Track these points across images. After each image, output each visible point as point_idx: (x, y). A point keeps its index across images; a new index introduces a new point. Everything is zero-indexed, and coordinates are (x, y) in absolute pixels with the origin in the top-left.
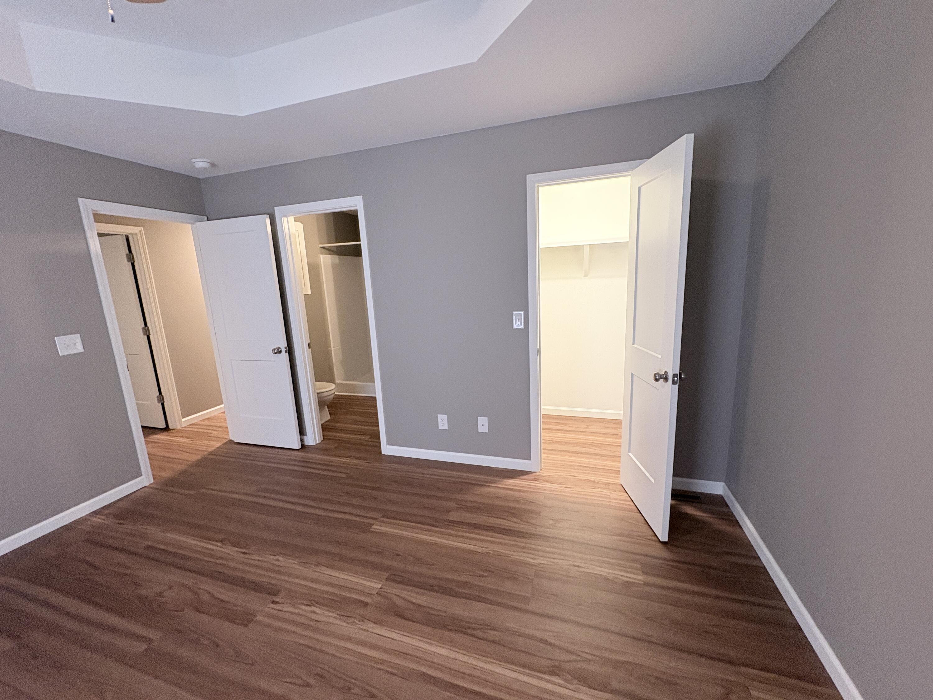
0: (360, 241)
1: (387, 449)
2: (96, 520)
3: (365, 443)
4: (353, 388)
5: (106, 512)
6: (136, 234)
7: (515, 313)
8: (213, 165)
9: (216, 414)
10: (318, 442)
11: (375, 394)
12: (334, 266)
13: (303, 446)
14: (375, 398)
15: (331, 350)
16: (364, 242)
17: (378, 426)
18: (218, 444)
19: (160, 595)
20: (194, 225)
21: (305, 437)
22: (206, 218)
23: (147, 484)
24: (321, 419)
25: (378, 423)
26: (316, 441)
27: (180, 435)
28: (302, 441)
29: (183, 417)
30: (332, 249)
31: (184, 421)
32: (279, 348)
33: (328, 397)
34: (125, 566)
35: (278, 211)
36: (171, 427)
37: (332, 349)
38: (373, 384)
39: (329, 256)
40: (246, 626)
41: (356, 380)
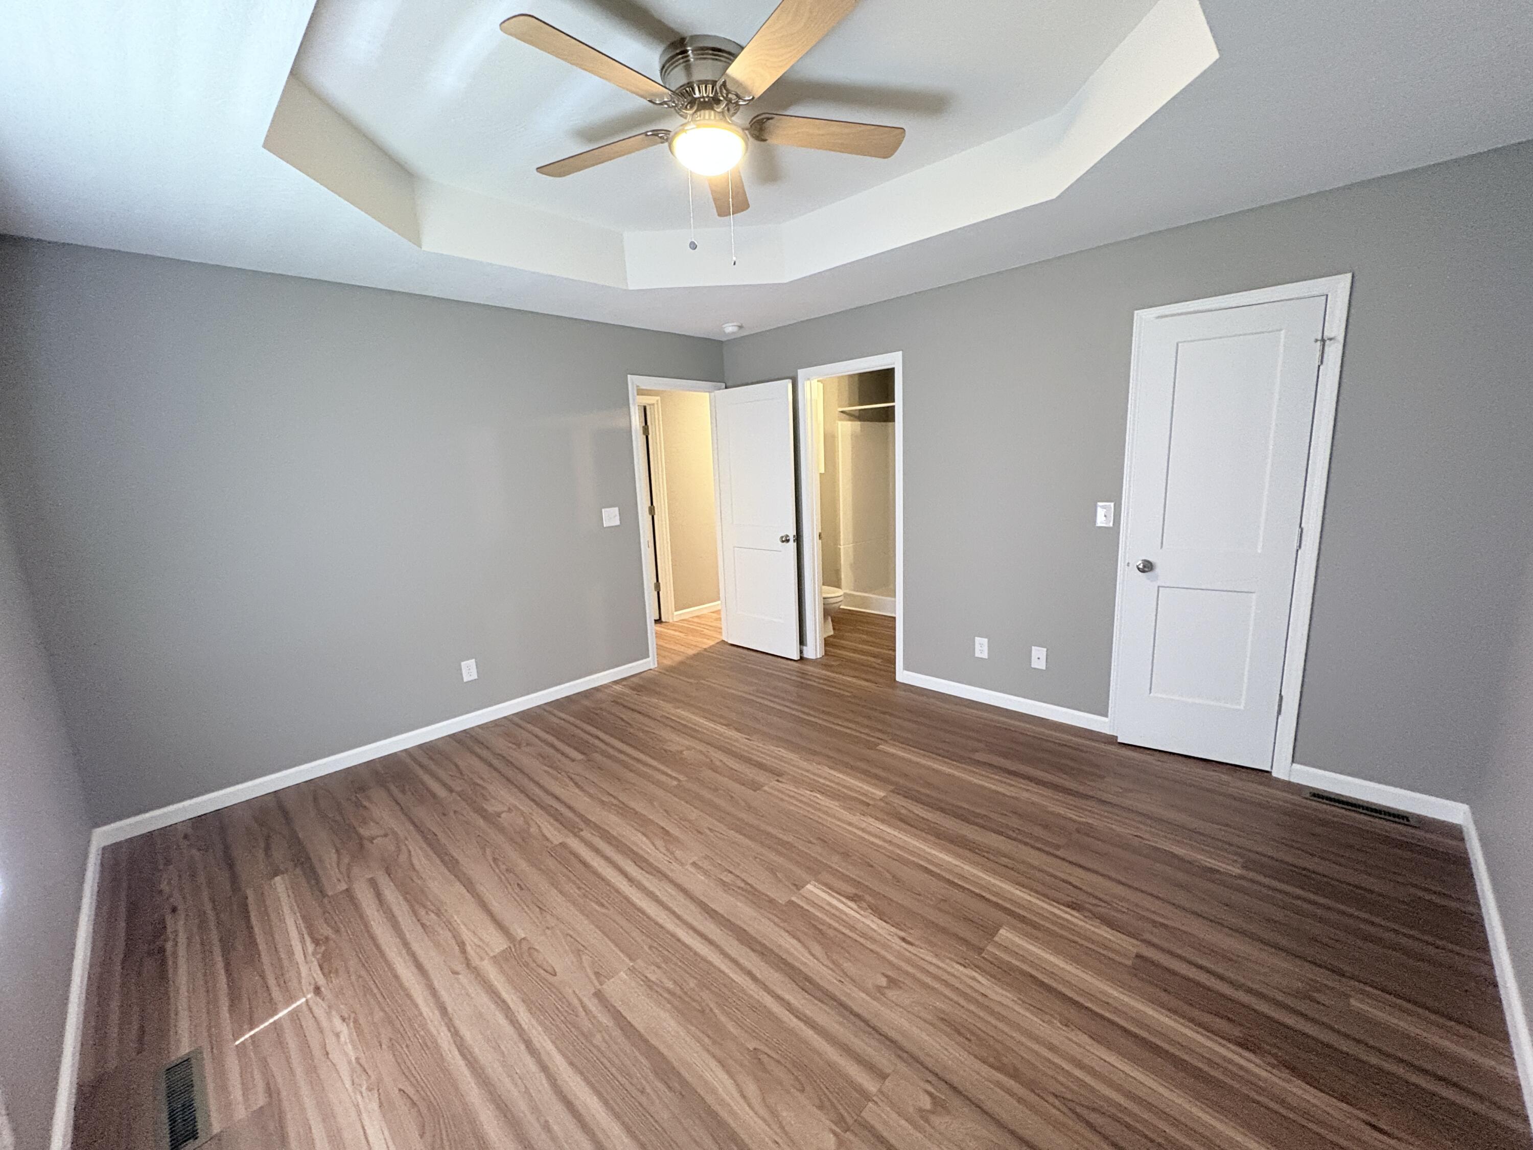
0: (893, 401)
1: (903, 675)
2: (618, 688)
3: (877, 666)
4: (864, 602)
5: (624, 683)
6: (653, 405)
7: (1100, 504)
8: (740, 327)
9: (705, 612)
10: (818, 657)
11: (895, 612)
12: (855, 437)
13: (802, 658)
14: (894, 618)
15: (840, 549)
16: (898, 404)
17: (895, 650)
18: (712, 643)
19: (681, 752)
20: (713, 394)
21: (805, 648)
22: (723, 385)
23: (652, 667)
24: (825, 632)
25: (895, 647)
26: (816, 655)
27: (674, 628)
28: (801, 652)
29: (676, 611)
30: (853, 413)
31: (677, 615)
32: (787, 536)
33: (834, 605)
34: (650, 727)
35: (801, 373)
36: (663, 619)
37: (842, 547)
38: (893, 599)
39: (850, 423)
40: (755, 791)
41: (870, 591)
